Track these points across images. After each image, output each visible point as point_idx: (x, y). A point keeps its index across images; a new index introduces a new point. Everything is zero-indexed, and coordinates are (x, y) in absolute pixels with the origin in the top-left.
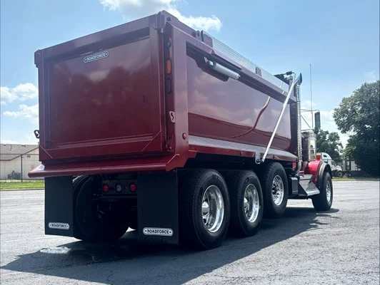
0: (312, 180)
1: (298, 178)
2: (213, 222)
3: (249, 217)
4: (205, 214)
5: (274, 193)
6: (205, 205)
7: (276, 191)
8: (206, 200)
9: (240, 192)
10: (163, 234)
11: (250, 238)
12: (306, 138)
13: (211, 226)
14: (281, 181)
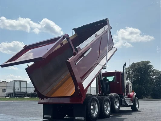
0: (131, 100)
1: (125, 99)
2: (94, 112)
3: (107, 112)
4: (92, 110)
5: (115, 104)
6: (92, 107)
7: (116, 103)
8: (92, 106)
9: (103, 103)
10: (81, 119)
11: (106, 119)
12: (128, 85)
13: (94, 114)
14: (118, 100)
